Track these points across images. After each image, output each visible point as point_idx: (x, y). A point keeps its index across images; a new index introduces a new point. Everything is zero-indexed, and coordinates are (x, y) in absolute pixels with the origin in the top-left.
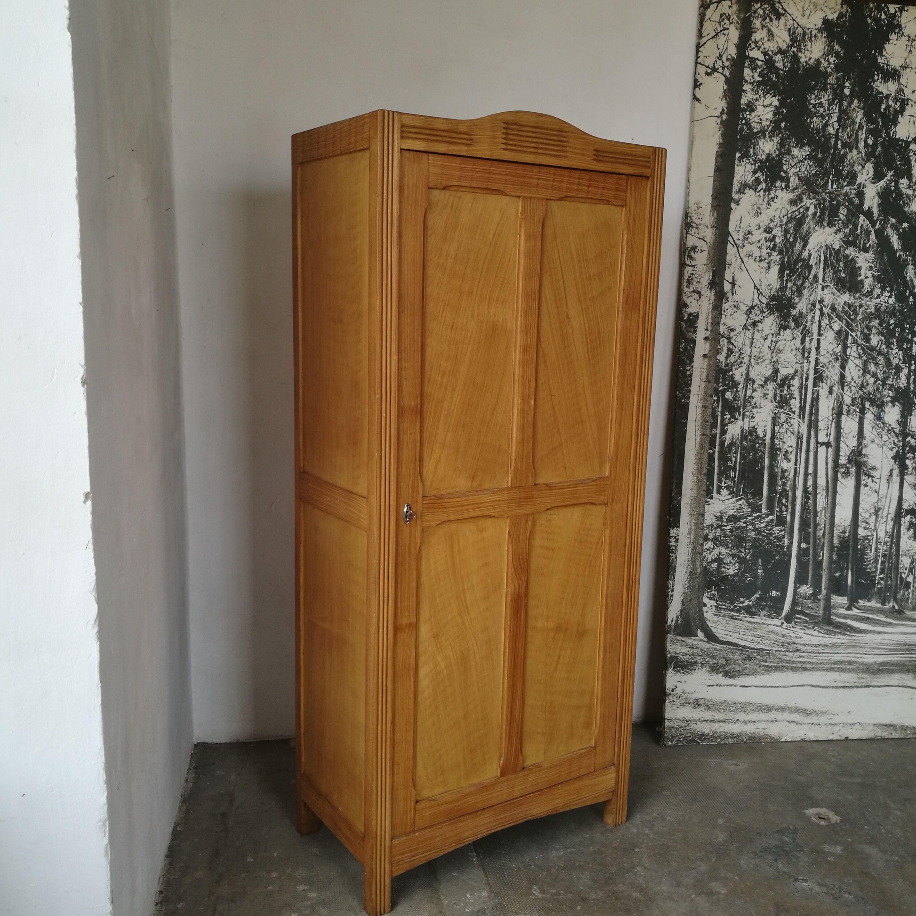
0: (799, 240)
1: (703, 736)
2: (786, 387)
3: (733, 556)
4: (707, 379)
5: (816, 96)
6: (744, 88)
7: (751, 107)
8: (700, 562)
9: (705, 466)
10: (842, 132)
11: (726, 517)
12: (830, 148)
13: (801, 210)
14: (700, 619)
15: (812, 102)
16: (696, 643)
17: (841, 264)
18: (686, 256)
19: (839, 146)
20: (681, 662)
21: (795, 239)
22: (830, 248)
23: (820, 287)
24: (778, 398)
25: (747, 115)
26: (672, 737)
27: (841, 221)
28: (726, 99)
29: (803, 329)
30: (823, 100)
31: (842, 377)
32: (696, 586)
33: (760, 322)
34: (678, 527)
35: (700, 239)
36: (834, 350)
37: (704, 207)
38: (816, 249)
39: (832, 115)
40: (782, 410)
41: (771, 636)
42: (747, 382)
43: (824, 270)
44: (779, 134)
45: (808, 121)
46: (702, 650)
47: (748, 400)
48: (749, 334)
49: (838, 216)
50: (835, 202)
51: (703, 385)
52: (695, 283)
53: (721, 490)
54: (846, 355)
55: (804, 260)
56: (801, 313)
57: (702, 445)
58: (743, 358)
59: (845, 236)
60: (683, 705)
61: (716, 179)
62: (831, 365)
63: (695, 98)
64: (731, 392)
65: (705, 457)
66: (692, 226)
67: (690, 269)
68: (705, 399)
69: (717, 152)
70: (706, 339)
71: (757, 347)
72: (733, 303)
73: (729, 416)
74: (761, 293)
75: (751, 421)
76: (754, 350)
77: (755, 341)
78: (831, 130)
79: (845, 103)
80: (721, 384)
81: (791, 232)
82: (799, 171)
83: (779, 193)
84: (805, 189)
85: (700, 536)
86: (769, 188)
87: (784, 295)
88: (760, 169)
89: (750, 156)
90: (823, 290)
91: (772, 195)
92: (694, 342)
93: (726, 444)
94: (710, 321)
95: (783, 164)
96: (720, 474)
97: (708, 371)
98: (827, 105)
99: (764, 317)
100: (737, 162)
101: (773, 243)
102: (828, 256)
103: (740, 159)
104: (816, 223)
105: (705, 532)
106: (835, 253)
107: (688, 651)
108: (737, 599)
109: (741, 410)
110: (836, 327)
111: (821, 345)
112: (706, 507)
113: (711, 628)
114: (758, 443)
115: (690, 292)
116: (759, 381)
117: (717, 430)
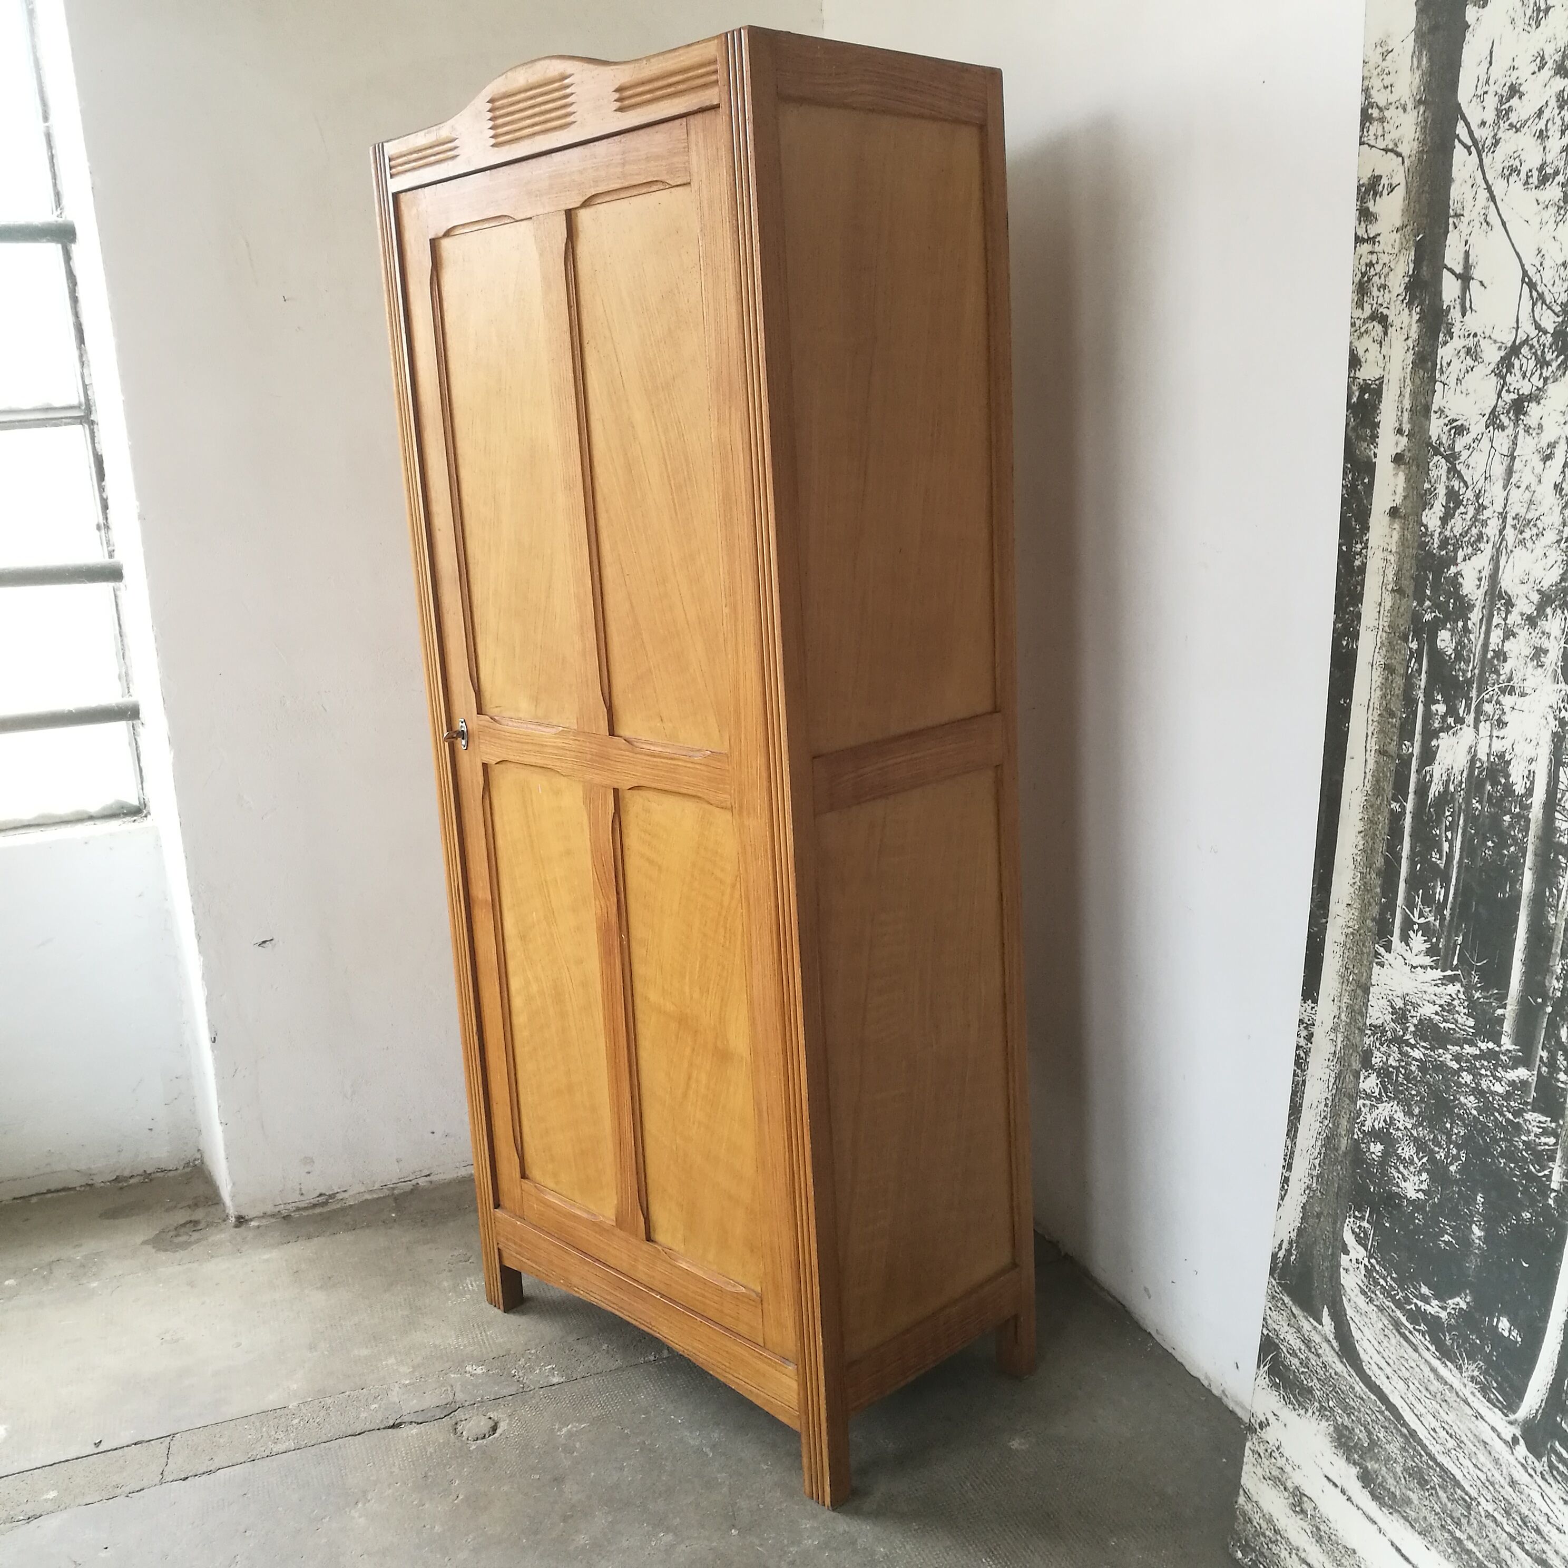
3: (1420, 1146)
4: (1396, 583)
8: (1349, 1121)
9: (1381, 847)
14: (1331, 1280)
16: (1317, 1339)
18: (1358, 214)
20: (1282, 1364)
26: (1246, 1541)
32: (1333, 1183)
33: (1535, 397)
34: (1315, 1001)
35: (1387, 150)
37: (1399, 48)
42: (1492, 604)
46: (1325, 1367)
48: (1502, 440)
51: (1388, 601)
52: (1375, 291)
53: (1411, 933)
57: (1378, 781)
58: (1484, 523)
60: (1274, 1480)
64: (1452, 632)
65: (1383, 820)
66: (1371, 118)
67: (1367, 248)
68: (1391, 646)
70: (1398, 459)
71: (1523, 487)
72: (1461, 342)
73: (1441, 708)
74: (1541, 296)
75: (1495, 733)
76: (1515, 494)
77: (1518, 465)
80: (1428, 603)
85: (1354, 1047)
92: (1371, 469)
93: (1431, 796)
94: (1407, 404)
96: (1415, 882)
97: (1401, 557)
99: (1546, 380)
105: (1367, 1041)
107: (1300, 1350)
109: (1474, 694)
112: (1376, 968)
113: (1351, 1322)
114: (1510, 812)
115: (1365, 321)
116: (1524, 606)
117: (1412, 745)
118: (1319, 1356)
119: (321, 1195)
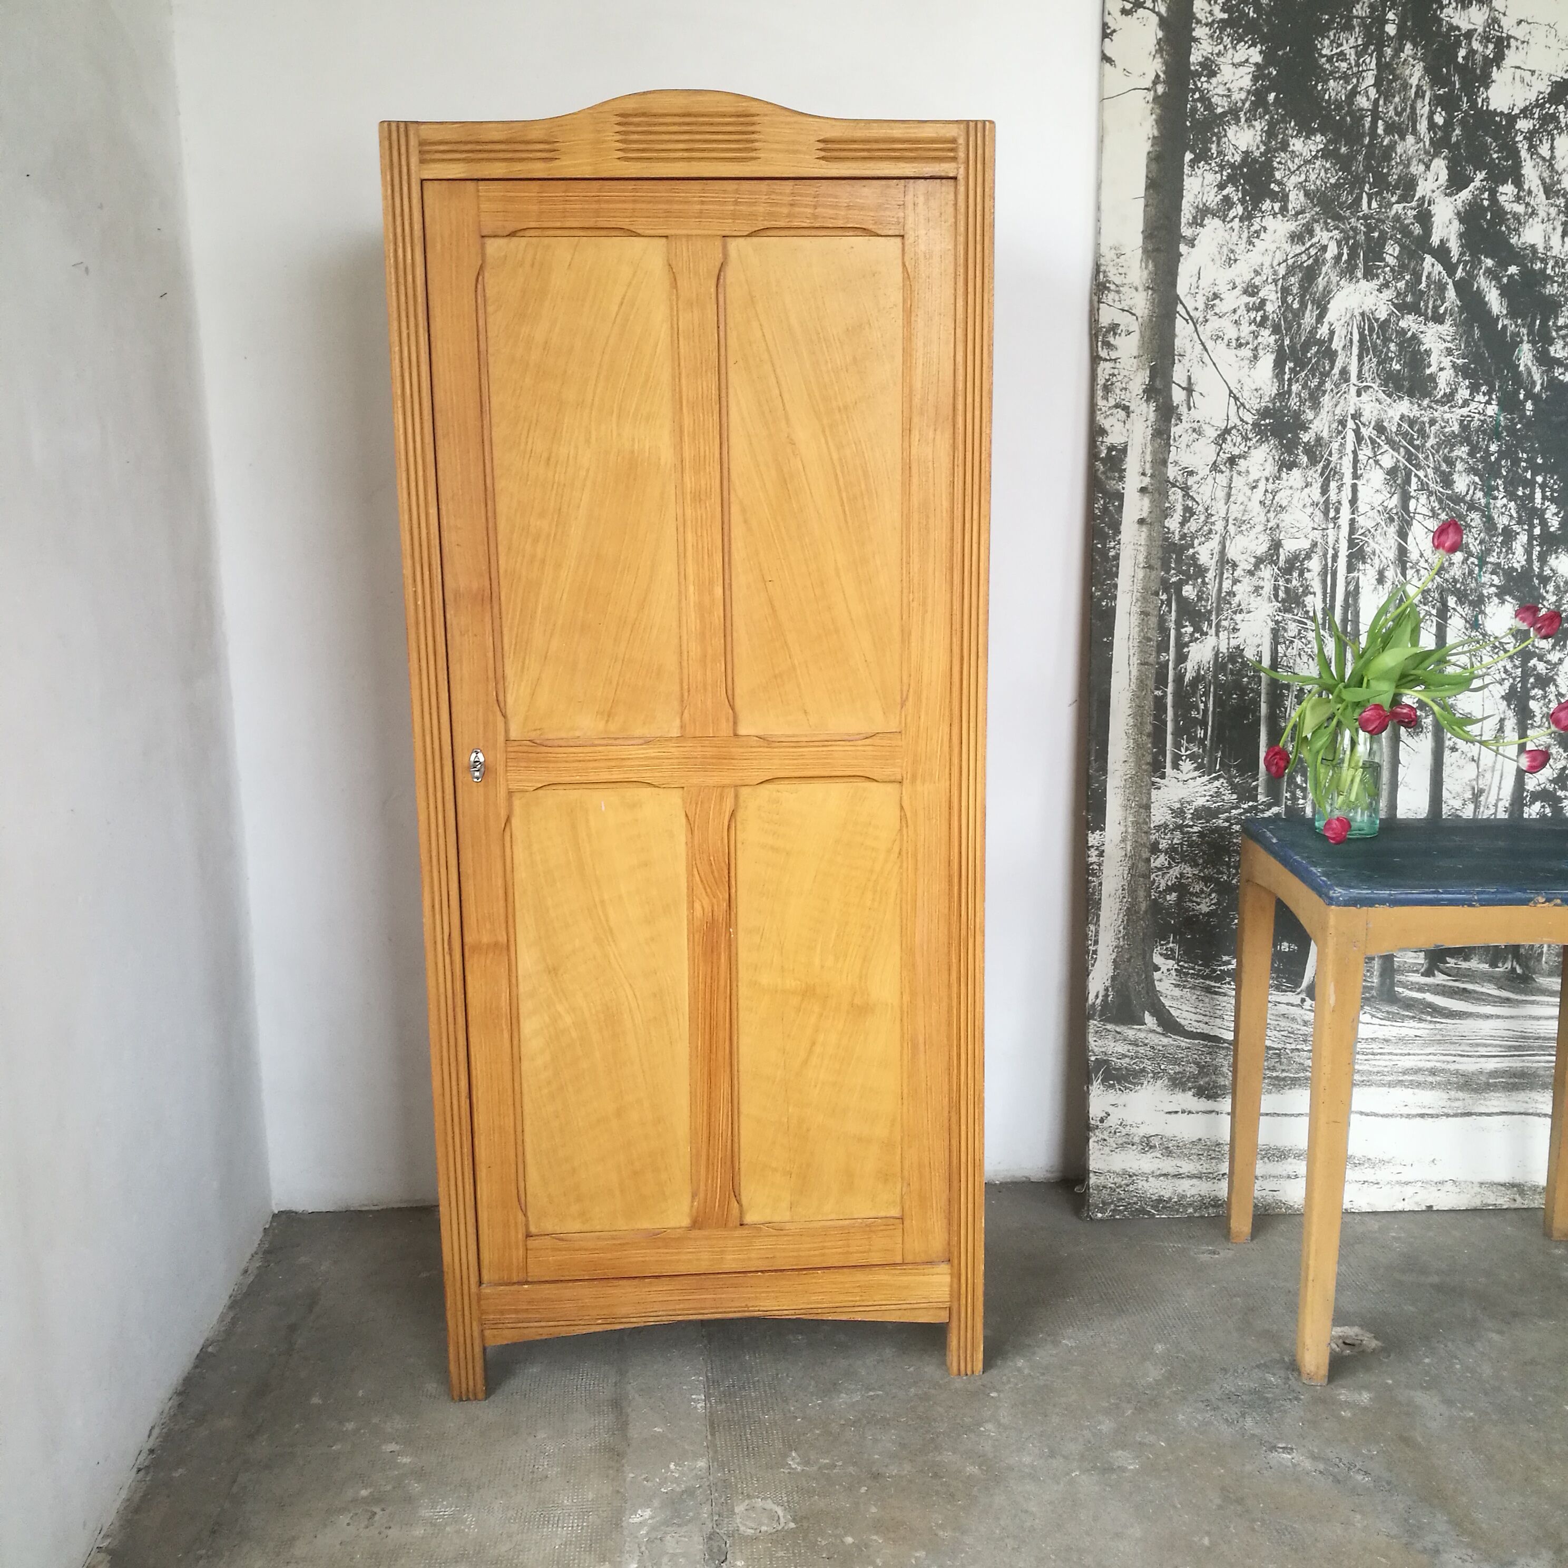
0: (1309, 307)
1: (1160, 1202)
2: (1295, 574)
3: (1206, 880)
4: (1146, 563)
5: (1332, 42)
6: (1194, 34)
7: (1209, 68)
8: (1145, 890)
9: (1150, 719)
10: (1385, 104)
11: (1192, 811)
12: (1363, 135)
13: (1313, 251)
14: (1148, 993)
15: (1324, 52)
16: (1142, 1035)
17: (1392, 346)
18: (1100, 344)
19: (1380, 131)
20: (1115, 1069)
21: (1303, 305)
22: (1369, 319)
23: (1353, 390)
24: (1282, 595)
25: (1203, 83)
26: (1103, 1203)
27: (1388, 269)
28: (1162, 57)
29: (1325, 467)
30: (1345, 47)
31: (1402, 552)
32: (1138, 933)
33: (1243, 456)
34: (1103, 829)
35: (1123, 310)
36: (1385, 504)
37: (1129, 254)
38: (1342, 322)
39: (1364, 74)
40: (1290, 616)
41: (1283, 1024)
42: (1223, 567)
43: (1360, 358)
44: (1265, 115)
45: (1319, 88)
46: (1153, 1048)
47: (1224, 599)
48: (1222, 479)
49: (1383, 260)
50: (1376, 234)
51: (1140, 574)
52: (1118, 391)
53: (1180, 762)
54: (1408, 512)
55: (1321, 342)
56: (1319, 439)
57: (1141, 681)
58: (1213, 524)
59: (1399, 294)
60: (1122, 1146)
61: (1150, 201)
62: (1379, 530)
63: (1105, 58)
64: (1194, 585)
65: (1149, 704)
66: (1108, 289)
67: (1108, 365)
68: (1144, 599)
69: (1149, 153)
70: (1143, 490)
71: (1239, 503)
72: (1190, 425)
73: (1190, 629)
74: (1242, 404)
75: (1231, 636)
76: (1233, 507)
77: (1233, 492)
78: (1362, 102)
79: (1389, 51)
80: (1173, 572)
81: (1295, 291)
82: (1306, 181)
83: (1269, 222)
84: (1317, 213)
85: (1144, 845)
86: (1249, 213)
87: (1286, 407)
88: (1232, 179)
89: (1211, 158)
90: (1359, 394)
91: (1256, 227)
92: (1120, 497)
93: (1186, 680)
94: (1149, 458)
95: (1274, 169)
96: (1177, 733)
97: (1149, 547)
98: (1353, 56)
99: (1249, 448)
100: (1187, 169)
101: (1260, 313)
102: (1366, 332)
103: (1193, 163)
104: (1342, 274)
105: (1153, 837)
106: (1379, 327)
107: (1129, 1051)
108: (1216, 957)
109: (1213, 617)
110: (1387, 461)
111: (1360, 495)
112: (1154, 792)
113: (1170, 1009)
114: (1247, 676)
115: (1110, 408)
116: (1245, 564)
117: (1168, 655)
118: (1146, 1045)
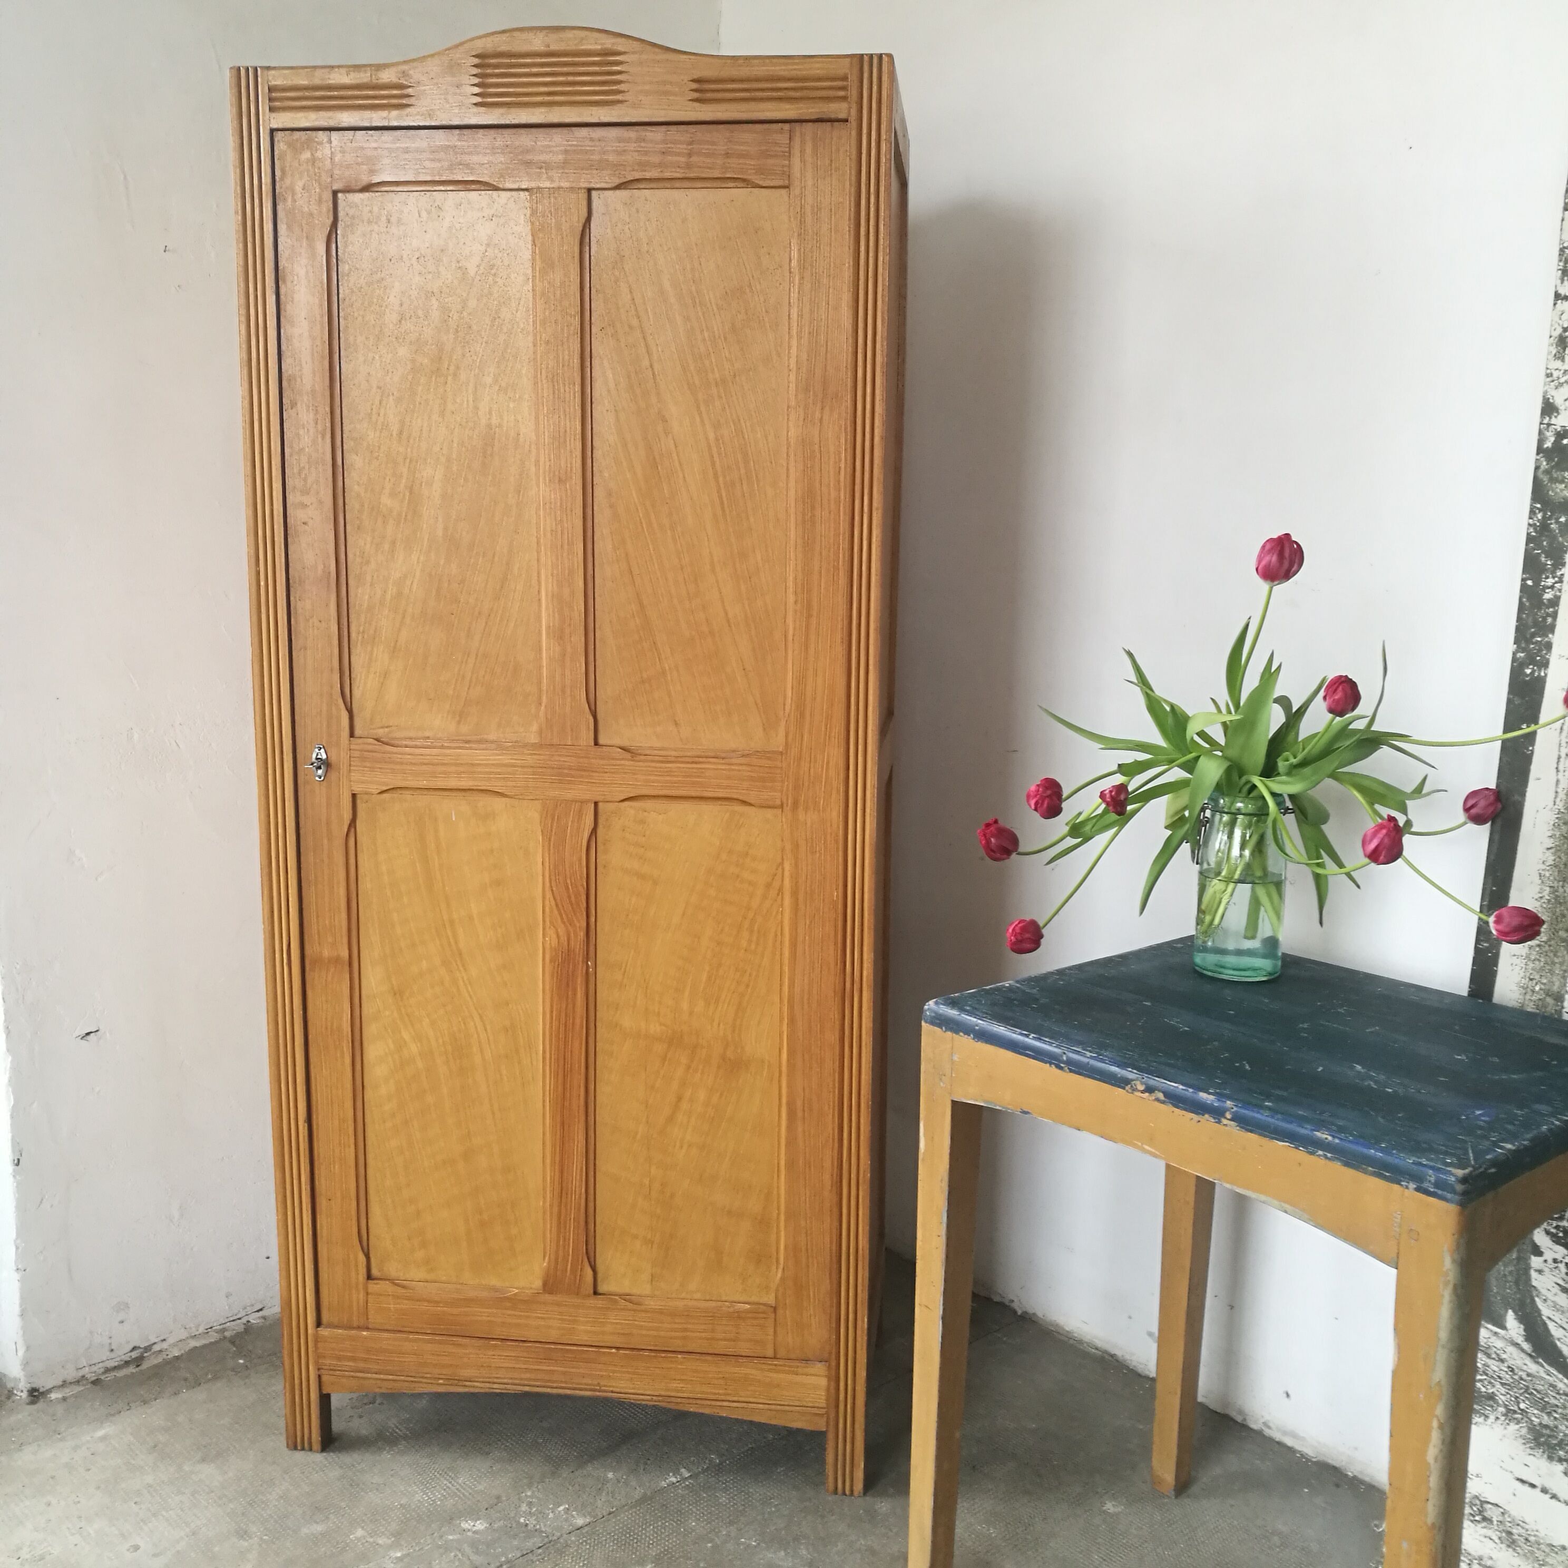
14: (1517, 1283)
16: (1499, 1344)
46: (1512, 1370)
113: (1548, 1322)
118: (1502, 1361)
119: (134, 1349)
